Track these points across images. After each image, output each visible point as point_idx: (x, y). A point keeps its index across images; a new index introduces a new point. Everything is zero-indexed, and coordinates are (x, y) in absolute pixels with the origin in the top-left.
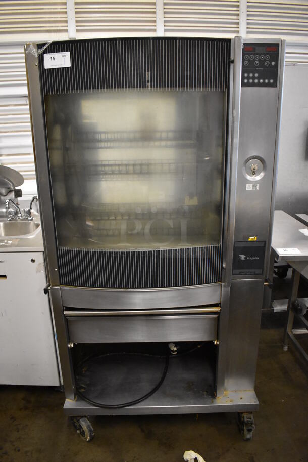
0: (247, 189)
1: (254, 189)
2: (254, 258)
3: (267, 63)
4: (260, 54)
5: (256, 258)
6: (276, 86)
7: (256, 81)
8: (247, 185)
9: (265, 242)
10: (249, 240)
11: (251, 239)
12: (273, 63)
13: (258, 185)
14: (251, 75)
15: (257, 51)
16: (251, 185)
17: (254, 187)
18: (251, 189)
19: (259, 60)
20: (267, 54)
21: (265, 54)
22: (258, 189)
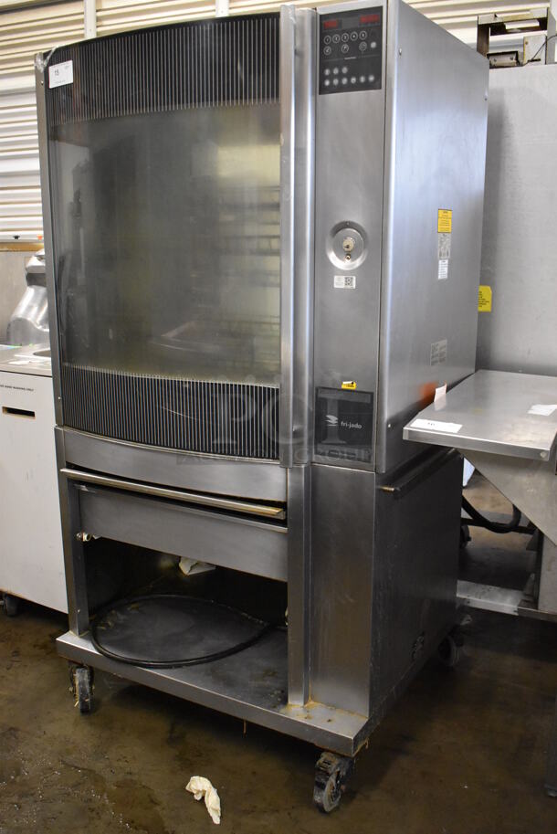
0: (336, 286)
1: (349, 287)
2: (353, 426)
3: (363, 45)
4: (349, 32)
5: (358, 426)
6: (380, 88)
7: (345, 81)
8: (336, 277)
9: (372, 394)
10: (343, 387)
11: (345, 385)
12: (373, 45)
13: (354, 278)
14: (336, 71)
15: (344, 27)
16: (343, 278)
17: (348, 282)
18: (343, 286)
19: (349, 42)
20: (363, 29)
21: (358, 30)
22: (354, 286)
